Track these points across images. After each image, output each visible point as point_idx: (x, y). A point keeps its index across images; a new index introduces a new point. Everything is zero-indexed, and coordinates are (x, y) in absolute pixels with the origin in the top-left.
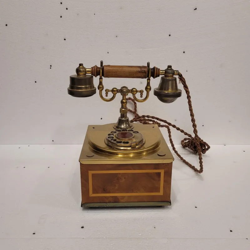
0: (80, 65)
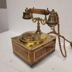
0: (27, 8)
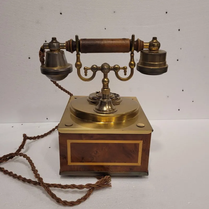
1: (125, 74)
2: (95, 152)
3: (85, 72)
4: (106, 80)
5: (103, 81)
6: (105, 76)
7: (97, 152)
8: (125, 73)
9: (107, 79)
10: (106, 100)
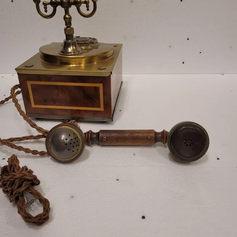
1: (88, 10)
2: (57, 95)
3: (44, 8)
4: (67, 16)
5: (65, 18)
6: (67, 12)
7: (58, 95)
8: (87, 8)
9: (69, 15)
10: (70, 40)
